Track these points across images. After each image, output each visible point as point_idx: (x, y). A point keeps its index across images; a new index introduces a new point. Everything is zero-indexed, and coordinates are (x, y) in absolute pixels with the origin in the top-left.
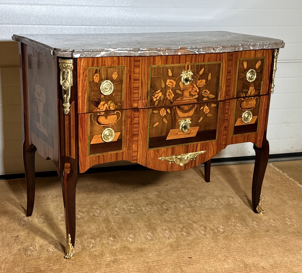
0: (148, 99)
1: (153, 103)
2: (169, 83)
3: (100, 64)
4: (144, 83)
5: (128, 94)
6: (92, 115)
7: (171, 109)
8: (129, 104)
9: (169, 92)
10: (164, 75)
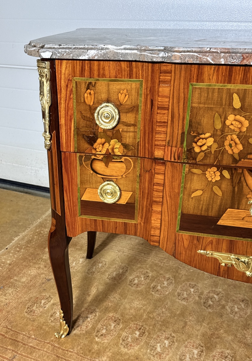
0: (182, 147)
1: (193, 156)
2: (234, 123)
3: (96, 73)
4: (177, 115)
5: (147, 132)
6: (82, 156)
7: (232, 171)
8: (148, 150)
9: (232, 140)
10: (221, 105)
